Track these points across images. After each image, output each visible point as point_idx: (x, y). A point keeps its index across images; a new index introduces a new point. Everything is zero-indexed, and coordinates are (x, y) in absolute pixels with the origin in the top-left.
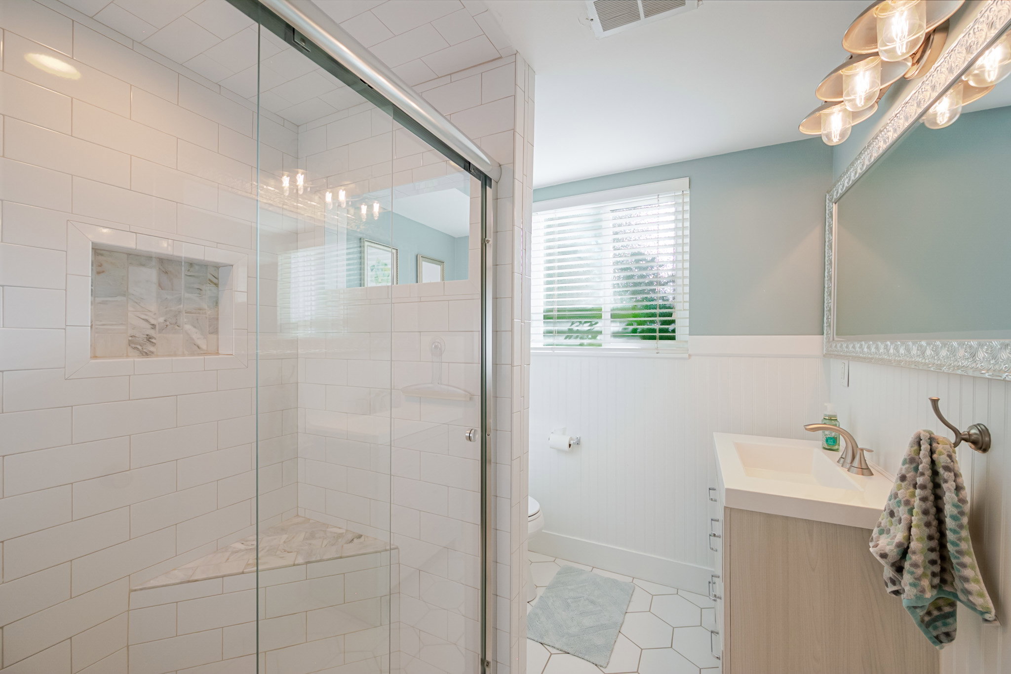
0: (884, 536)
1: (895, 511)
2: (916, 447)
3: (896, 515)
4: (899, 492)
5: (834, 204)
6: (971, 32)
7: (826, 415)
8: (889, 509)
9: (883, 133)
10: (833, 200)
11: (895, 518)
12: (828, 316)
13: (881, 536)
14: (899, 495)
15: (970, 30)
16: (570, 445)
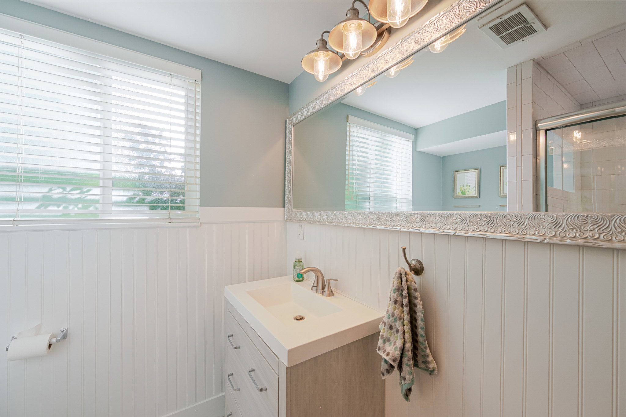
0: (387, 344)
1: (393, 325)
2: (400, 280)
3: (394, 327)
4: (395, 312)
5: (292, 126)
6: (421, 32)
7: (296, 259)
8: (389, 325)
9: (341, 85)
10: (292, 124)
11: (393, 330)
12: (288, 196)
13: (385, 345)
14: (395, 314)
15: (420, 30)
16: (50, 346)
